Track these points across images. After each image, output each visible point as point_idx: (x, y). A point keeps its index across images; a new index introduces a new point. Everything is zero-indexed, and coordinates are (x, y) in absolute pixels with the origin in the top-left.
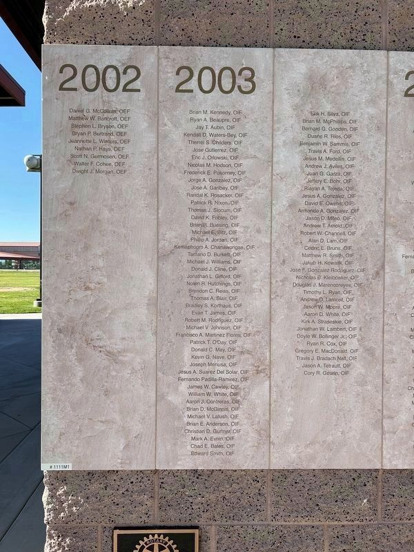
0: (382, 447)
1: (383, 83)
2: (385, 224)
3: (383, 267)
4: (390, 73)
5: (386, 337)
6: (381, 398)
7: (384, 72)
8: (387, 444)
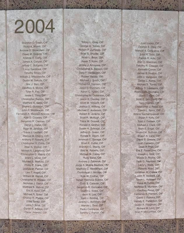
0: (8, 208)
1: (4, 27)
2: (7, 98)
3: (7, 119)
4: (7, 22)
5: (9, 154)
6: (7, 184)
7: (4, 21)
8: (11, 207)
